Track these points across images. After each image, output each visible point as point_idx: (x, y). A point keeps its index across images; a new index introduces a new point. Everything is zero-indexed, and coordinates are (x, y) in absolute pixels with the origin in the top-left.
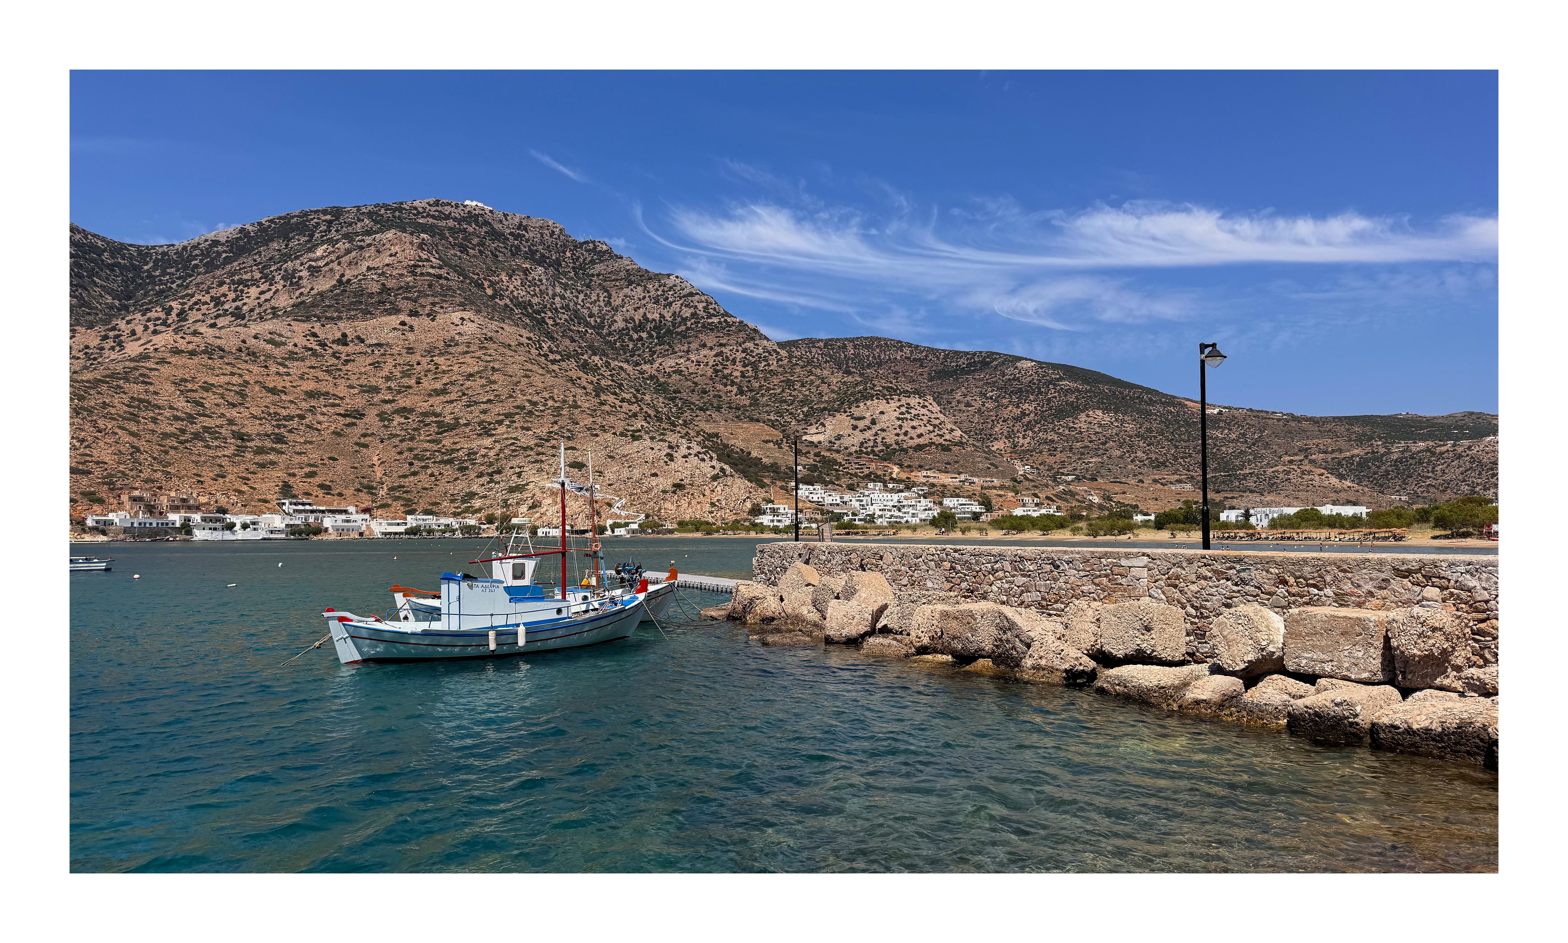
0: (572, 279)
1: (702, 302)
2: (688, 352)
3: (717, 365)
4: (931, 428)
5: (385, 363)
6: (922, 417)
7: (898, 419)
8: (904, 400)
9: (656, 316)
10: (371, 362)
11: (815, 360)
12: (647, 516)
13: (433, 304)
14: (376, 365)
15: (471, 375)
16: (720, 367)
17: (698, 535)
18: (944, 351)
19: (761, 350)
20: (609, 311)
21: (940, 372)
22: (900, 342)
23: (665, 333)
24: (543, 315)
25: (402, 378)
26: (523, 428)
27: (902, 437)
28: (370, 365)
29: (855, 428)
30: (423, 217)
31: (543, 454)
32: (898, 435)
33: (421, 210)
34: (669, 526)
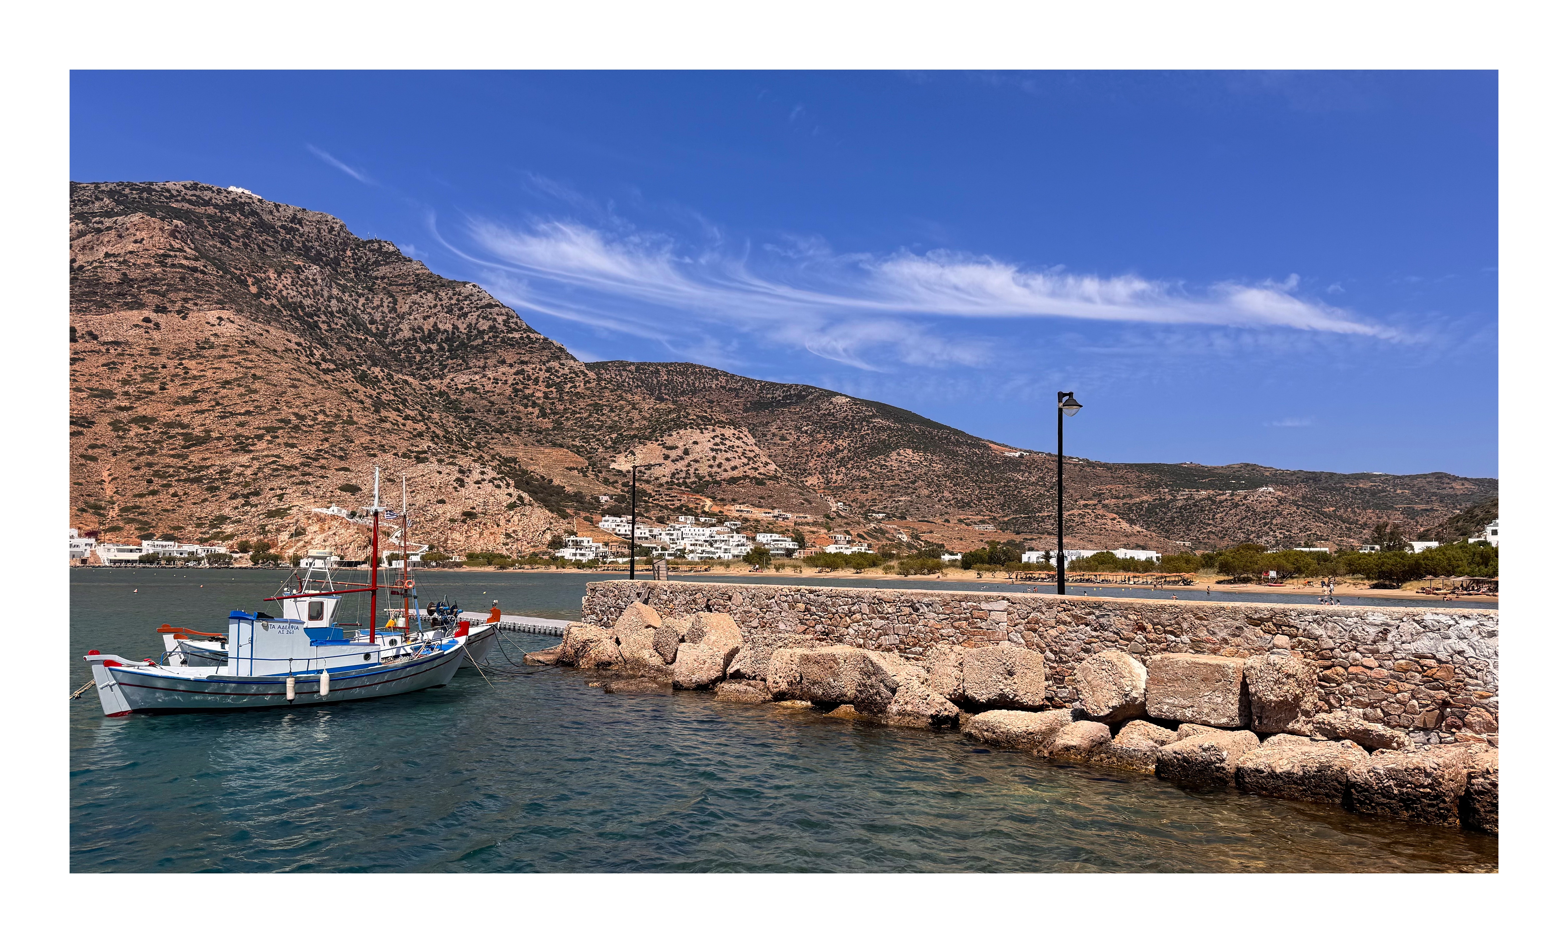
0: (352, 280)
1: (502, 314)
2: (484, 368)
3: (517, 383)
4: (745, 461)
5: (122, 364)
6: (737, 449)
7: (712, 450)
8: (719, 431)
9: (449, 327)
10: (105, 362)
11: (626, 384)
12: (431, 547)
13: (186, 300)
14: (111, 366)
15: (228, 382)
16: (520, 387)
17: (491, 569)
18: (760, 382)
19: (567, 371)
20: (393, 318)
21: (755, 403)
22: (716, 370)
23: (458, 346)
24: (316, 318)
25: (142, 382)
26: (287, 445)
27: (715, 469)
28: (103, 365)
29: (666, 457)
30: (177, 201)
31: (310, 474)
32: (711, 466)
33: (175, 193)
34: (456, 558)
